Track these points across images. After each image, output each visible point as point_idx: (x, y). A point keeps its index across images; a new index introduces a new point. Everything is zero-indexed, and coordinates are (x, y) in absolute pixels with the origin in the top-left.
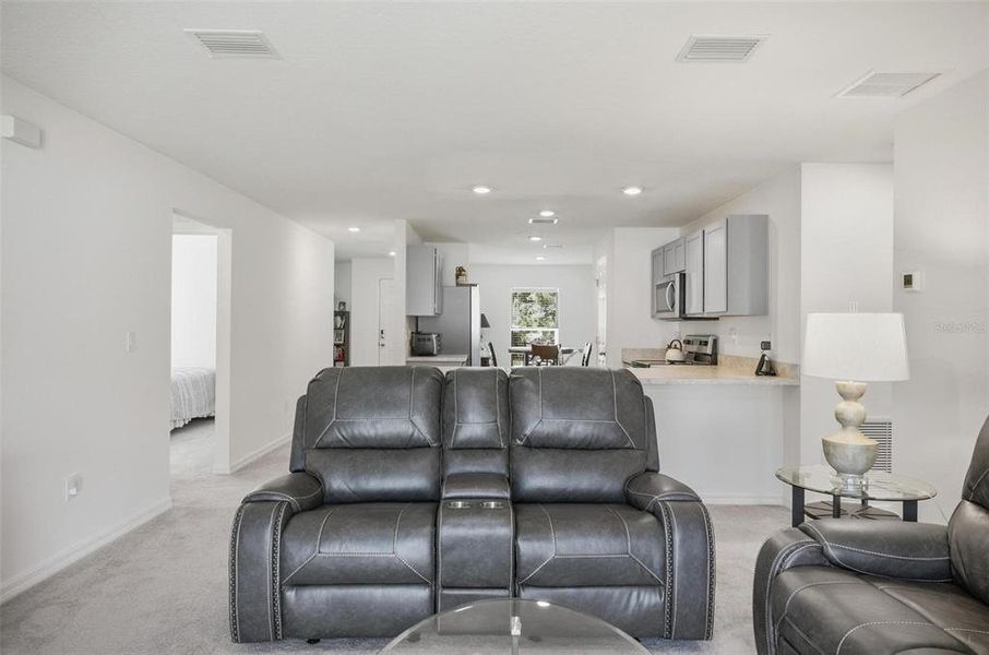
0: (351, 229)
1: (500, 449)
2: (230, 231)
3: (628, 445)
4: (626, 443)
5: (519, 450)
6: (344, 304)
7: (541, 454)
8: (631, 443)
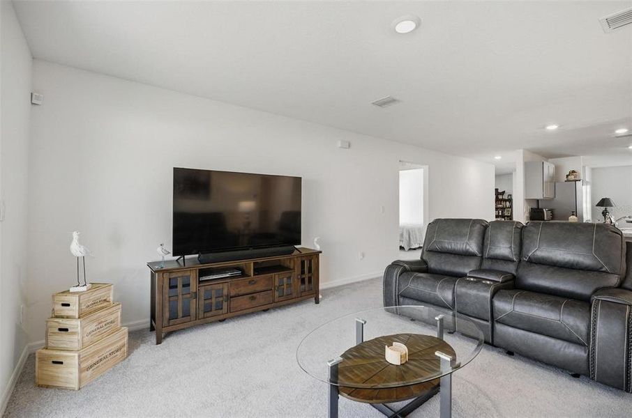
0: (496, 158)
1: (513, 261)
2: (427, 166)
3: (604, 269)
4: (601, 268)
5: (524, 263)
6: (511, 195)
7: (537, 267)
8: (606, 268)
